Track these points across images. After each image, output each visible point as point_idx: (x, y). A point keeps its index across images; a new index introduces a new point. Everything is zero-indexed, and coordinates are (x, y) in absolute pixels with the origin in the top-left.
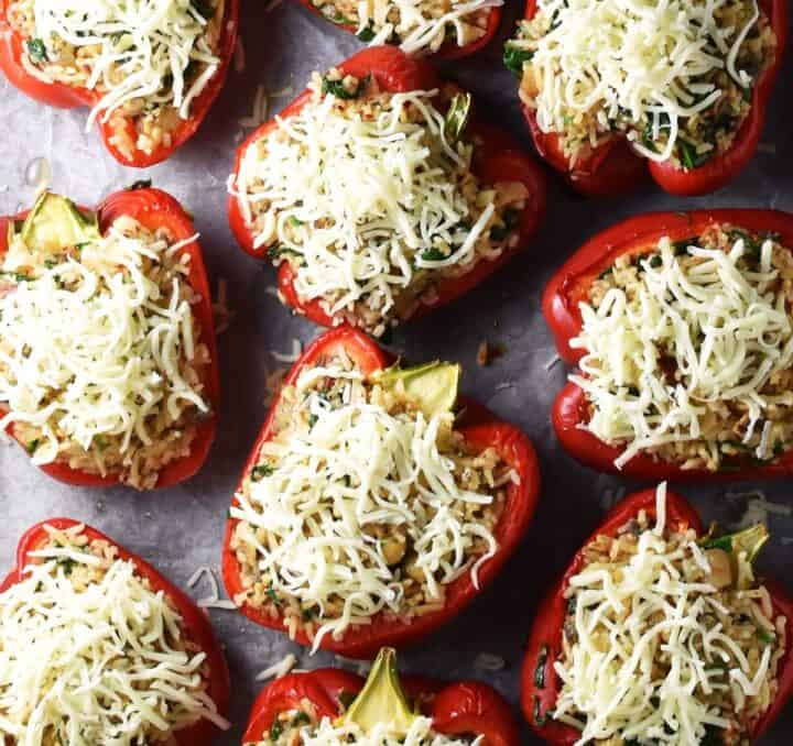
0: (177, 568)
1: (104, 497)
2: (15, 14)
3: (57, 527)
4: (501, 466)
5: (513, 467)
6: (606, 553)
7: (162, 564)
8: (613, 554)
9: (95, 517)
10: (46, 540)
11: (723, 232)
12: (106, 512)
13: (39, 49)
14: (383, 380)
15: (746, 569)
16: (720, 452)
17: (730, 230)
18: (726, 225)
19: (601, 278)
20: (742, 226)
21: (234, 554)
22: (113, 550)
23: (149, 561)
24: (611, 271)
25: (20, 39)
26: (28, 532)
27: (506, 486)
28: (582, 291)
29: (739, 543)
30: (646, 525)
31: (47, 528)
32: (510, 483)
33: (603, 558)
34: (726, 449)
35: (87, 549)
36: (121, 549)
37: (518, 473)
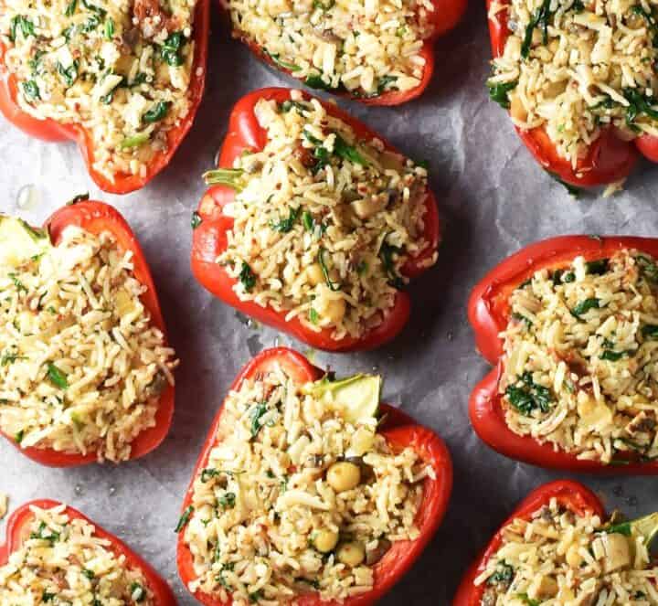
0: (144, 546)
1: (82, 482)
2: (12, 59)
3: (42, 507)
4: (418, 463)
5: (428, 464)
6: (522, 535)
7: (131, 541)
8: (528, 535)
9: (74, 499)
10: (32, 518)
11: (630, 256)
12: (84, 495)
13: (33, 89)
14: (314, 391)
15: (643, 553)
16: (612, 447)
17: (636, 254)
18: (634, 250)
19: (521, 287)
20: (647, 252)
21: (187, 546)
22: (91, 529)
23: (121, 537)
24: (530, 282)
25: (16, 80)
26: (16, 511)
27: (424, 481)
28: (504, 298)
29: (637, 529)
30: (556, 511)
31: (33, 508)
32: (427, 478)
33: (519, 539)
34: (618, 445)
35: (68, 526)
36: (97, 527)
37: (434, 469)
